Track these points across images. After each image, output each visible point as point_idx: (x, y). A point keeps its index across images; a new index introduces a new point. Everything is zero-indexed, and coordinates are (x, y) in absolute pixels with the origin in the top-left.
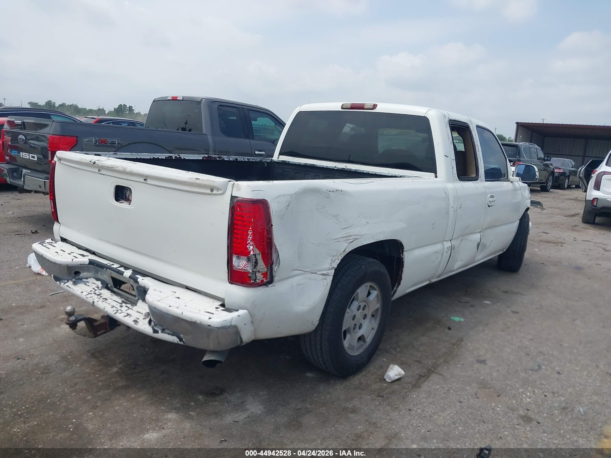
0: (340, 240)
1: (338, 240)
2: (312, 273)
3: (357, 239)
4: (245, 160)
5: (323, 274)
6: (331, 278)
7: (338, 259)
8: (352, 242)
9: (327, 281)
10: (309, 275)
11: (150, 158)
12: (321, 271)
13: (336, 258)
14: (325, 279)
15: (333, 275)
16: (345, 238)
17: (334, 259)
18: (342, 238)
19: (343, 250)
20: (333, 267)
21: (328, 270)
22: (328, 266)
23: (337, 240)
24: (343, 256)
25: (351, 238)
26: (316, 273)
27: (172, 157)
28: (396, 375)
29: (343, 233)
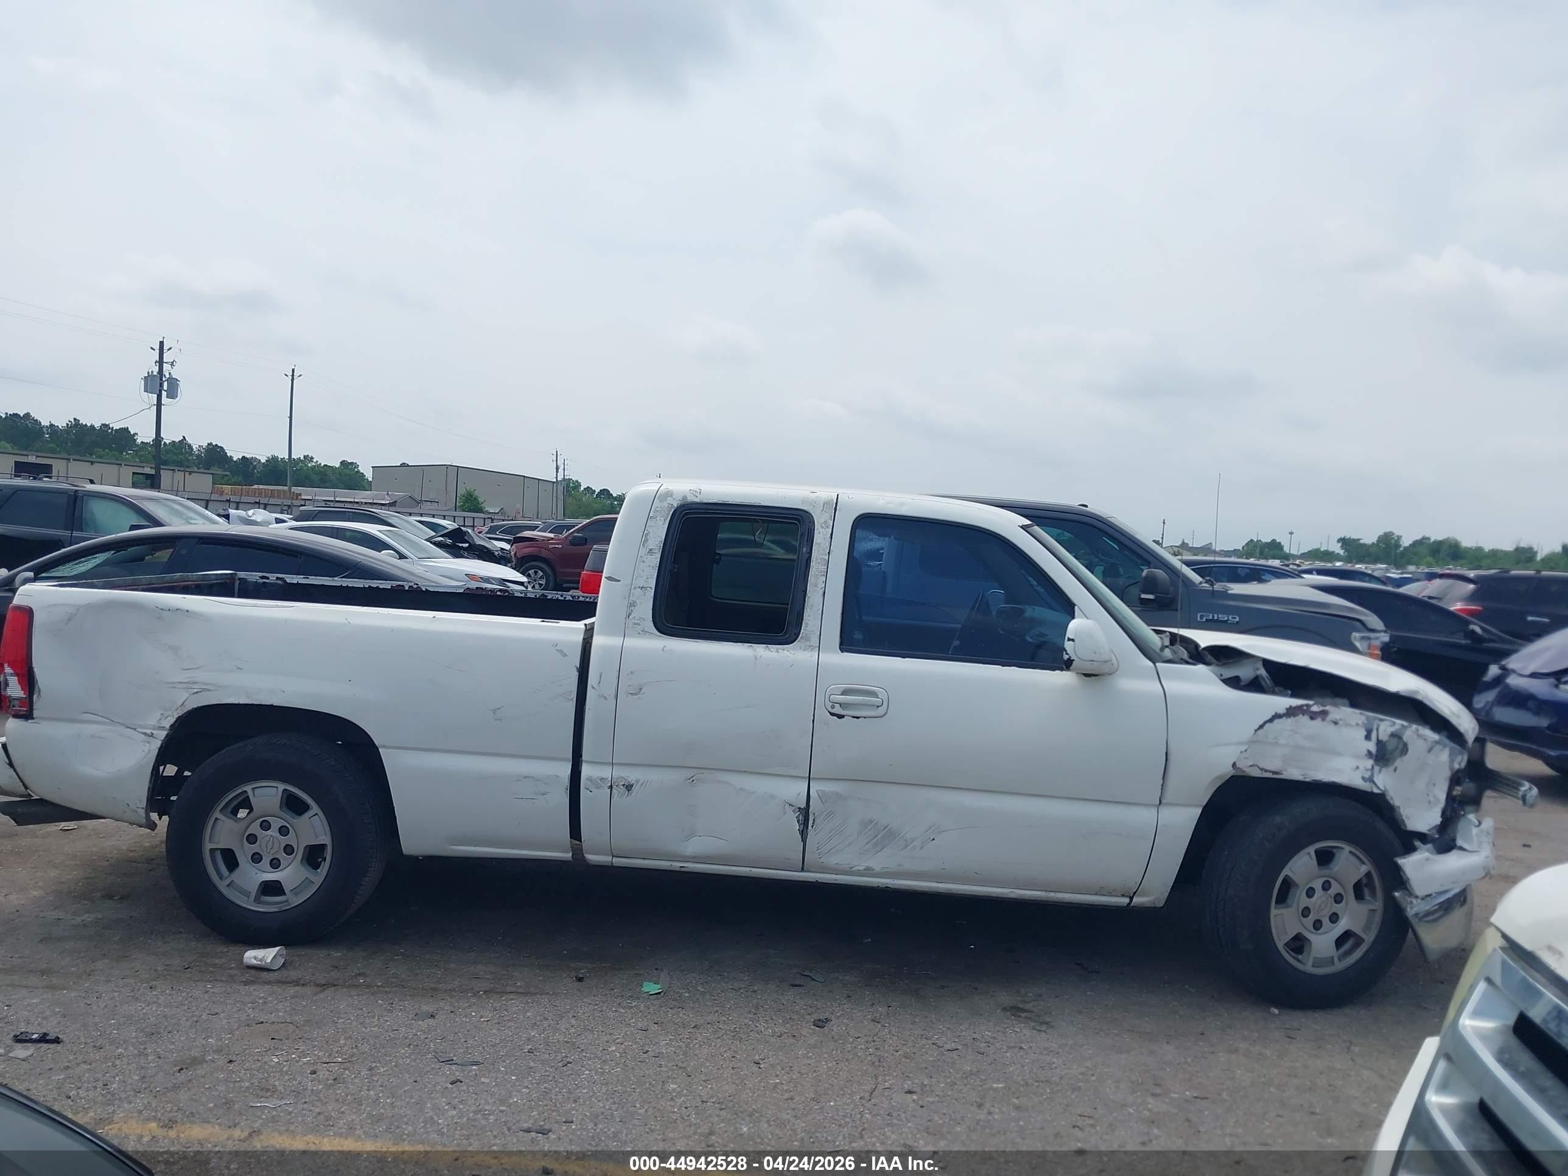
0: (178, 686)
1: (174, 685)
2: (128, 728)
3: (209, 690)
4: (565, 598)
5: (145, 734)
6: (159, 744)
7: (173, 716)
8: (197, 693)
9: (150, 746)
10: (122, 729)
11: (362, 586)
12: (144, 728)
13: (170, 713)
14: (149, 743)
15: (162, 739)
16: (186, 685)
17: (167, 713)
18: (180, 683)
19: (182, 702)
20: (163, 725)
21: (154, 729)
22: (153, 721)
23: (170, 685)
24: (181, 712)
25: (195, 686)
26: (135, 729)
27: (403, 586)
28: (255, 958)
29: (184, 677)
